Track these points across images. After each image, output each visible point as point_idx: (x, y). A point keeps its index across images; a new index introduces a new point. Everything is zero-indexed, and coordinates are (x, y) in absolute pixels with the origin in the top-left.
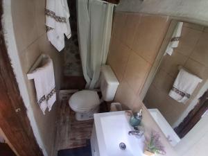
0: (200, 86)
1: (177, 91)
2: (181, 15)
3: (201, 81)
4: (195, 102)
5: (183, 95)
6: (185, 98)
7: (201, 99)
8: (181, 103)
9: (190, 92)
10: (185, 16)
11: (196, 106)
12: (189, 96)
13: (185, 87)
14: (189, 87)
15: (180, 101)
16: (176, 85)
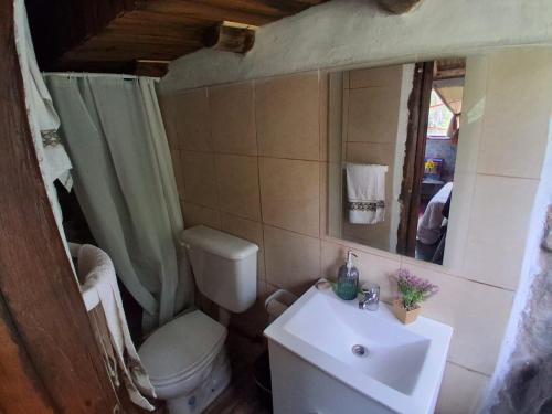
0: (389, 177)
1: (361, 206)
2: (340, 63)
3: (386, 169)
4: (396, 208)
5: (373, 207)
6: (379, 211)
7: (402, 197)
8: (378, 223)
9: (381, 196)
10: (349, 62)
11: (401, 215)
12: (382, 204)
13: (369, 191)
14: (374, 190)
15: (375, 221)
16: (353, 197)
